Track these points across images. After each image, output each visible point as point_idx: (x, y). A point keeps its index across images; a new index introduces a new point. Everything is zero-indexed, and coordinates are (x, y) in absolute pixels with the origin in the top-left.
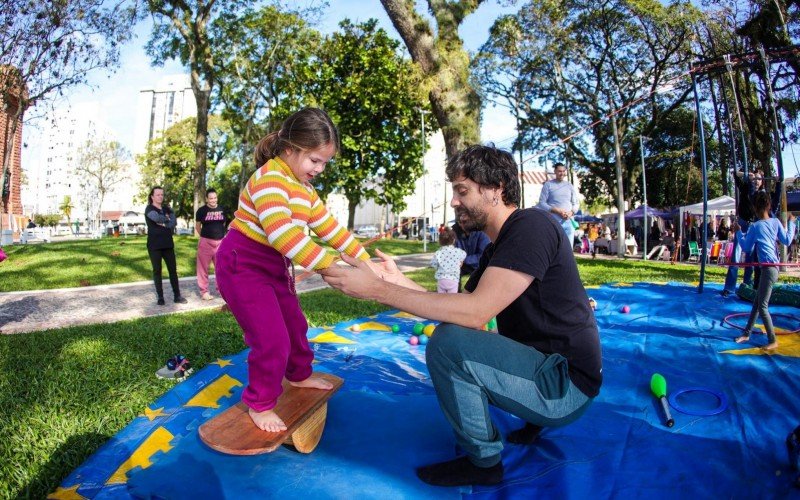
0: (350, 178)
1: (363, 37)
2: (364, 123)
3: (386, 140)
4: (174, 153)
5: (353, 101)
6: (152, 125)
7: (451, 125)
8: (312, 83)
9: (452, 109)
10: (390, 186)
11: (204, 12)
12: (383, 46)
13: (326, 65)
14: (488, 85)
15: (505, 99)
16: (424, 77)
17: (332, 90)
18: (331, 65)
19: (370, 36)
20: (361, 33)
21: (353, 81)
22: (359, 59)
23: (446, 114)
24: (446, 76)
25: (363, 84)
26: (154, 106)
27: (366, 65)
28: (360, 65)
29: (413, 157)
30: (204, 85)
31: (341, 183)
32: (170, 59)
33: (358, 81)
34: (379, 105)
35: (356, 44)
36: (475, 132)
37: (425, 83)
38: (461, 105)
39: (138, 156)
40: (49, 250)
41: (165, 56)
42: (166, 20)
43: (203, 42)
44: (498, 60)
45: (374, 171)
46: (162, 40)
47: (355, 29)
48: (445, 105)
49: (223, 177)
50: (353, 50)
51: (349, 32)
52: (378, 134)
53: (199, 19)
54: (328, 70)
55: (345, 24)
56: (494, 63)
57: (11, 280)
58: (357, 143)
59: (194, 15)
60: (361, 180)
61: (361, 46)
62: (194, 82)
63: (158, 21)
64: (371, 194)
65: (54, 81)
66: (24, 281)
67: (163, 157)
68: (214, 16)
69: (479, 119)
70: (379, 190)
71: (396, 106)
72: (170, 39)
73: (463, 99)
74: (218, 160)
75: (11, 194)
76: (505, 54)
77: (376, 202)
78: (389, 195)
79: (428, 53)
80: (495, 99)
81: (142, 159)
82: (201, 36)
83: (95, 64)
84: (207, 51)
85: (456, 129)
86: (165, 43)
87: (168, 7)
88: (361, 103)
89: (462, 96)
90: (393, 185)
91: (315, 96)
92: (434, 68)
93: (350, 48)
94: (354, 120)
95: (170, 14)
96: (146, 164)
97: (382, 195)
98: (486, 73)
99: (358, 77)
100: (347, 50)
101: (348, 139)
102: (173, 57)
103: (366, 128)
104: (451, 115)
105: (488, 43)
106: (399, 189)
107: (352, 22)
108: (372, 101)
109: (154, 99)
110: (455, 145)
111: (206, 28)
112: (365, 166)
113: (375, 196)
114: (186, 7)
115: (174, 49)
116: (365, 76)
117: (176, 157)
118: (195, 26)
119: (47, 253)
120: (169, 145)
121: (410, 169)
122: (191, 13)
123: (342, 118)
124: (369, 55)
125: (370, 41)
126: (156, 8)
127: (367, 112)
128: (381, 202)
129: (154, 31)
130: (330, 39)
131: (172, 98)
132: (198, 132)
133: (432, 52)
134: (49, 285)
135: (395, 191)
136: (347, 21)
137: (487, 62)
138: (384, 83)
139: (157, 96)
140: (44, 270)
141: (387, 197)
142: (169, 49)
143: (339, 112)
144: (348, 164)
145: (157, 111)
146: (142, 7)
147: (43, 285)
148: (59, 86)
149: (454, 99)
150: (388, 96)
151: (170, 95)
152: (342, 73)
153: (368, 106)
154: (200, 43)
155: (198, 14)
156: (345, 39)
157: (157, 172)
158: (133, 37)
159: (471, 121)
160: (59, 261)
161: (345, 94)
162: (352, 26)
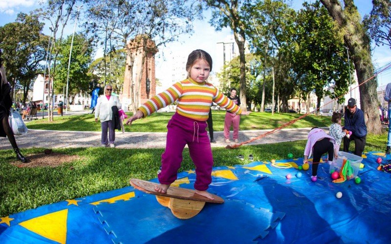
0: (317, 84)
1: (315, 10)
2: (322, 55)
3: (333, 65)
4: (235, 72)
5: (316, 44)
6: (224, 59)
7: (356, 54)
8: (295, 36)
9: (356, 45)
10: (337, 89)
11: (235, 3)
12: (325, 14)
13: (300, 26)
14: (378, 34)
15: (386, 40)
16: (340, 28)
17: (305, 39)
18: (302, 26)
19: (318, 10)
20: (314, 8)
21: (314, 34)
22: (315, 22)
23: (353, 48)
24: (351, 27)
25: (318, 35)
26: (224, 50)
27: (319, 25)
28: (315, 25)
29: (346, 73)
30: (240, 39)
31: (313, 87)
32: (224, 27)
33: (316, 33)
34: (328, 46)
35: (312, 15)
36: (368, 57)
37: (341, 31)
38: (360, 43)
39: (217, 73)
40: (164, 115)
41: (222, 26)
42: (217, 9)
43: (237, 18)
44: (380, 19)
45: (330, 80)
46: (219, 19)
47: (311, 7)
48: (353, 43)
49: (259, 83)
50: (312, 17)
51: (308, 8)
52: (329, 61)
53: (233, 8)
54: (301, 28)
55: (305, 4)
56: (379, 21)
57: (137, 127)
58: (320, 66)
59: (230, 6)
60: (323, 85)
61: (315, 15)
62: (236, 38)
63: (213, 10)
64: (328, 93)
65: (162, 41)
66: (144, 128)
67: (229, 74)
68: (241, 5)
69: (369, 50)
70: (332, 91)
71: (336, 46)
72: (222, 18)
73: (360, 39)
74: (257, 75)
75: (151, 91)
76: (383, 16)
77: (330, 97)
78: (336, 94)
79: (339, 14)
80: (383, 41)
81: (220, 75)
82: (235, 15)
83: (181, 32)
84: (240, 22)
85: (359, 56)
86: (220, 20)
87: (217, 3)
88: (319, 44)
89: (360, 37)
90: (338, 89)
91: (297, 42)
92: (344, 23)
93: (310, 17)
94: (317, 54)
95: (218, 6)
96: (222, 77)
97: (333, 93)
98: (376, 27)
99: (316, 32)
100: (309, 18)
101: (315, 64)
102: (226, 26)
103: (323, 58)
104: (356, 48)
105: (373, 10)
106: (341, 91)
107: (309, 3)
108: (325, 44)
109: (224, 46)
110: (359, 65)
111: (238, 11)
112: (325, 78)
113: (330, 94)
114: (225, 3)
115: (226, 22)
116: (320, 30)
117: (236, 74)
118: (231, 11)
119: (162, 117)
120: (232, 68)
121: (346, 80)
122: (229, 5)
123: (311, 53)
124: (319, 20)
125: (319, 13)
126: (211, 4)
127: (323, 49)
128: (333, 98)
129: (213, 14)
130: (300, 12)
131: (233, 46)
132: (241, 62)
133: (342, 14)
134: (155, 130)
135: (339, 92)
136: (306, 3)
137: (376, 20)
138: (329, 34)
139: (225, 45)
140: (156, 124)
141: (335, 95)
142: (223, 23)
143: (310, 50)
144: (316, 77)
145: (226, 52)
146: (204, 4)
147: (152, 130)
148: (164, 43)
149: (356, 39)
150: (331, 41)
151: (232, 44)
152: (309, 30)
153: (322, 47)
154: (236, 19)
155: (232, 5)
156: (307, 12)
157: (227, 81)
158: (204, 18)
159: (366, 51)
160: (165, 120)
161: (311, 41)
162: (309, 5)
